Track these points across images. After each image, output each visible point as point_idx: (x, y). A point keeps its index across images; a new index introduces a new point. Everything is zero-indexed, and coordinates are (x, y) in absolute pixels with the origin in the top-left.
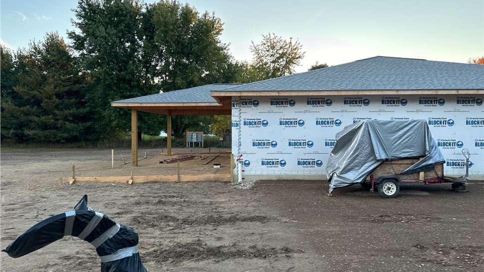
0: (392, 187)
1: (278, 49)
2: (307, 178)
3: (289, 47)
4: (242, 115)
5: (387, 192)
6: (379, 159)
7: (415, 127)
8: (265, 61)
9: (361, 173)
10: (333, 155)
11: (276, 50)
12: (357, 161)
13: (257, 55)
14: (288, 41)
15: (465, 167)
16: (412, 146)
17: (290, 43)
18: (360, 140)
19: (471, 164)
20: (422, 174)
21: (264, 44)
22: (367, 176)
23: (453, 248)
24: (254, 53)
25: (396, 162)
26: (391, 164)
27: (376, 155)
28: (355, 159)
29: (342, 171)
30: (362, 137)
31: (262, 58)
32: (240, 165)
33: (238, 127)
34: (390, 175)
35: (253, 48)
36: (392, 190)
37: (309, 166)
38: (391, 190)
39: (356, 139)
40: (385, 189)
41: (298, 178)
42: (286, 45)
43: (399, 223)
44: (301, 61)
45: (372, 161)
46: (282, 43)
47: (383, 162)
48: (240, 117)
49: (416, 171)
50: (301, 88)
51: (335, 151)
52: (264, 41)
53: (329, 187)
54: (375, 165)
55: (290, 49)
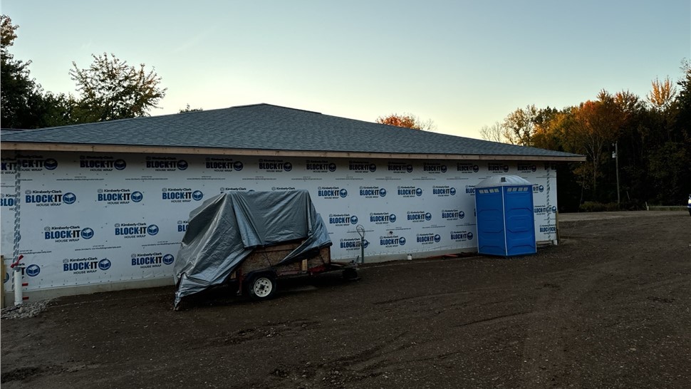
0: (267, 285)
1: (121, 79)
2: (148, 285)
3: (140, 78)
4: (22, 184)
5: (260, 292)
6: (248, 246)
7: (295, 200)
8: (98, 96)
9: (223, 269)
10: (184, 245)
11: (117, 81)
12: (217, 251)
13: (83, 86)
14: (138, 69)
15: (361, 247)
16: (291, 226)
17: (142, 72)
18: (221, 220)
19: (367, 243)
20: (305, 262)
21: (97, 69)
22: (232, 272)
23: (321, 366)
24: (78, 82)
25: (271, 249)
26: (266, 252)
27: (244, 241)
28: (214, 249)
29: (194, 269)
30: (223, 216)
31: (93, 91)
32: (17, 275)
33: (14, 206)
34: (264, 267)
35: (76, 74)
36: (267, 290)
37: (153, 264)
38: (266, 288)
39: (215, 219)
40: (257, 289)
41: (133, 287)
42: (135, 75)
43: (264, 339)
44: (159, 101)
45: (238, 250)
46: (128, 71)
47: (255, 251)
48: (19, 187)
49: (296, 260)
50: (135, 141)
51: (187, 239)
52: (95, 64)
53: (174, 297)
54: (243, 256)
55: (141, 81)
